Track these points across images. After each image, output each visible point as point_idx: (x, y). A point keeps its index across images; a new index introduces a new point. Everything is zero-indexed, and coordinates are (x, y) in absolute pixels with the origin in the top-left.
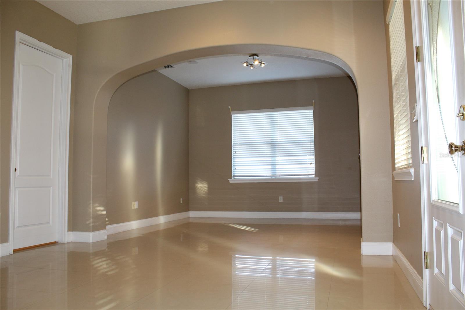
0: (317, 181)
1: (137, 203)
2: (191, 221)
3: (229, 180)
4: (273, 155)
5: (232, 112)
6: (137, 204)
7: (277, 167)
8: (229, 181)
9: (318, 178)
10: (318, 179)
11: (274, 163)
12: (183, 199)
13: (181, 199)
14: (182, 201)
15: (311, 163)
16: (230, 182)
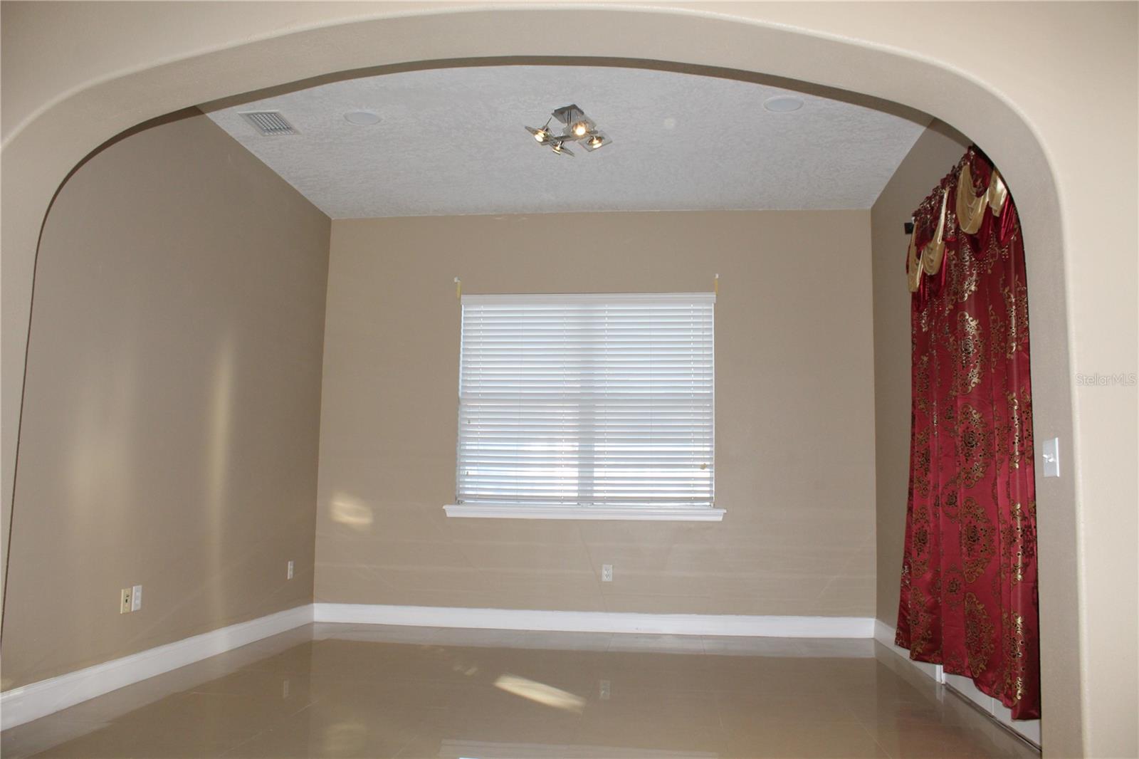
0: (720, 519)
1: (137, 592)
2: (318, 636)
3: (444, 507)
4: (586, 434)
5: (464, 298)
6: (139, 594)
7: (598, 472)
8: (444, 510)
9: (725, 511)
10: (725, 514)
11: (587, 461)
12: (294, 565)
13: (290, 566)
14: (292, 573)
15: (703, 463)
16: (449, 515)
